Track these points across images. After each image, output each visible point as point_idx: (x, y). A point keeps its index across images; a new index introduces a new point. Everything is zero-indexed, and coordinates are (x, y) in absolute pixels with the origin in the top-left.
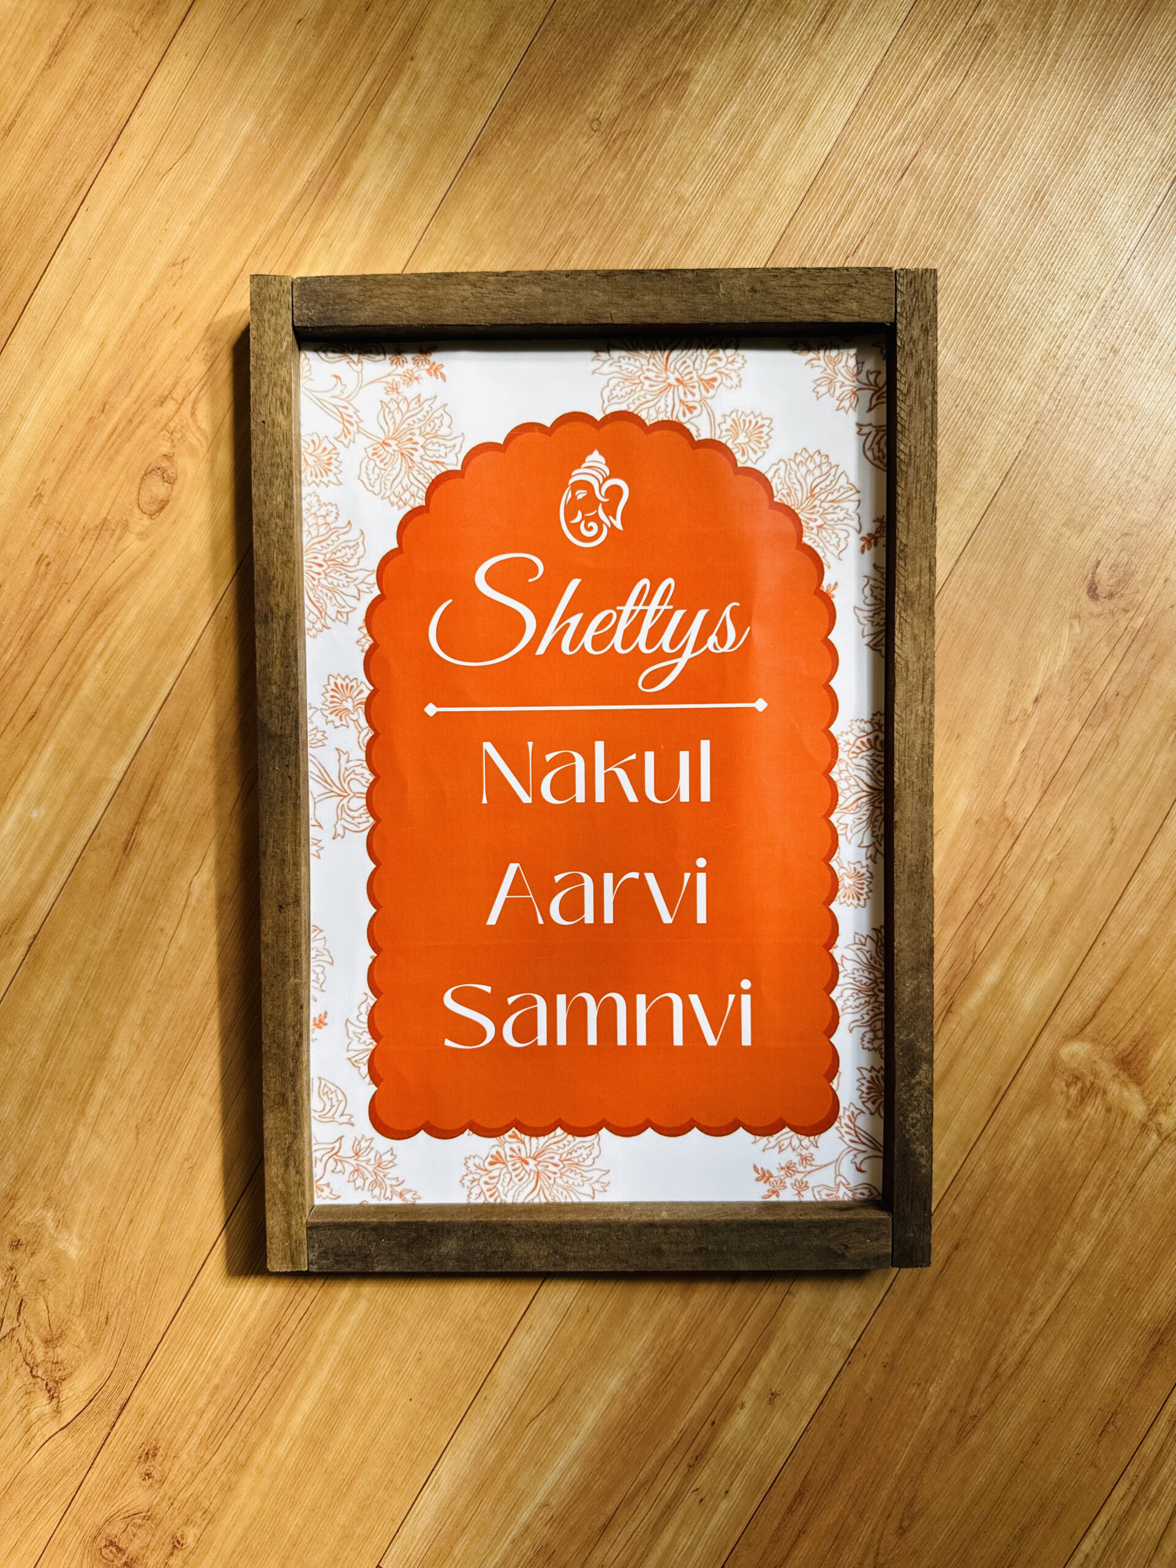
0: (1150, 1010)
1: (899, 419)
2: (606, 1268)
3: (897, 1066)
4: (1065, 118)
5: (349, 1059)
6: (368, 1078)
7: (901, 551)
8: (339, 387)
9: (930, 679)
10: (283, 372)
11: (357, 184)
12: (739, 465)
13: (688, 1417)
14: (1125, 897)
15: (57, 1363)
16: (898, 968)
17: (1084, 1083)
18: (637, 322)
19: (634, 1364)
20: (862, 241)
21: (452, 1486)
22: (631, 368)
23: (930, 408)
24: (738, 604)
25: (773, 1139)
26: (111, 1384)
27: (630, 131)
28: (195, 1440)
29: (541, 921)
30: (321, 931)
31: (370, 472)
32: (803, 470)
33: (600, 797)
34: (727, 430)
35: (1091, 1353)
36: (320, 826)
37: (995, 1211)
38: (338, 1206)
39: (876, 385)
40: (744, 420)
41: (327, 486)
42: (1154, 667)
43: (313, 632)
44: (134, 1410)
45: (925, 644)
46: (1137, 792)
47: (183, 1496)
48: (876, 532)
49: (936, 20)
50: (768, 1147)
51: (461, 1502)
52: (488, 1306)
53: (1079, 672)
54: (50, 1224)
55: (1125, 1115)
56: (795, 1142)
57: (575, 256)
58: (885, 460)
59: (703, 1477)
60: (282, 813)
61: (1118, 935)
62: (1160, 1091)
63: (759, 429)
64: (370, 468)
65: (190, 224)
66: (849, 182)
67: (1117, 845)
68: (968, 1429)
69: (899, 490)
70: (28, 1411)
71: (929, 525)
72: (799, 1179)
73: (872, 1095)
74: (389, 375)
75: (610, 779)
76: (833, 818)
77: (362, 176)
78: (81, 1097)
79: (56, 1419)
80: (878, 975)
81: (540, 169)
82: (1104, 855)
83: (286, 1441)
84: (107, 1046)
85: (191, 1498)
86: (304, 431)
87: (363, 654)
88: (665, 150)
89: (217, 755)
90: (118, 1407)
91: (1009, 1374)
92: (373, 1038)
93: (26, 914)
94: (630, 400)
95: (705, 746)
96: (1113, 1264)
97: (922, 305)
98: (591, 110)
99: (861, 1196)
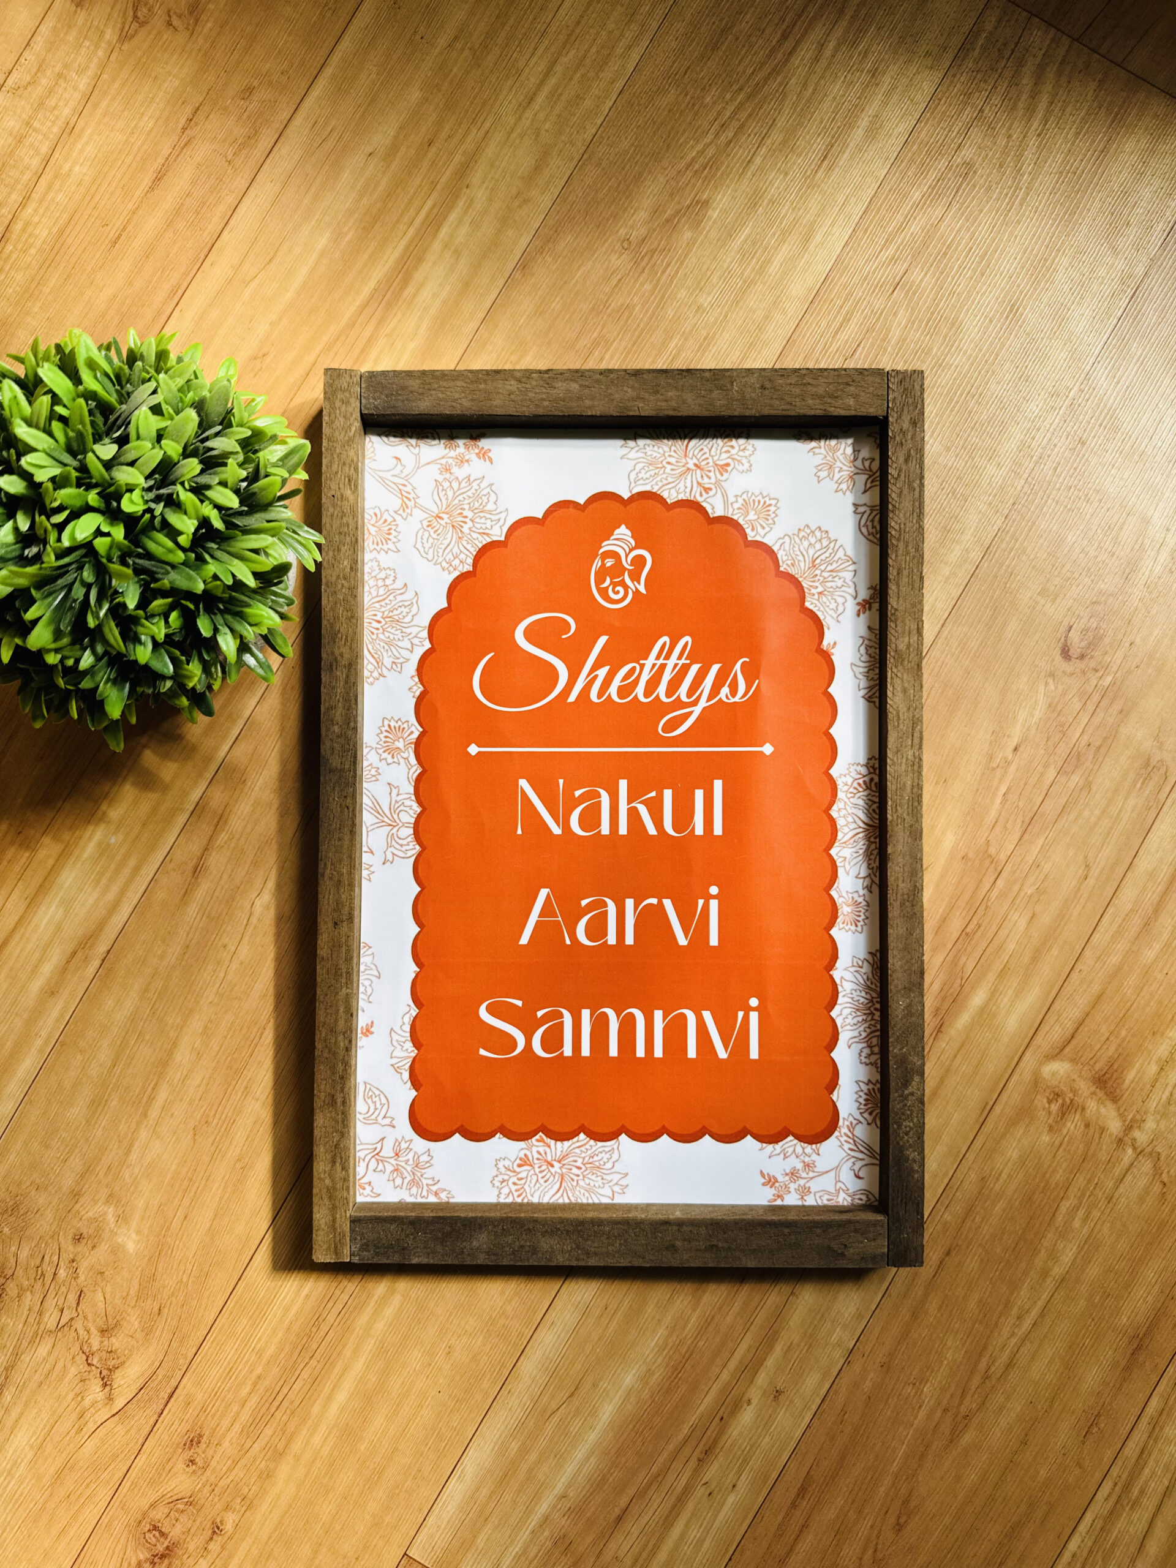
0: (1124, 1033)
1: (890, 500)
2: (624, 1262)
3: (891, 1078)
4: (1036, 243)
5: (392, 1065)
6: (409, 1082)
7: (892, 614)
8: (399, 467)
9: (919, 727)
10: (352, 453)
11: (418, 291)
12: (749, 539)
13: (698, 1412)
14: (1098, 928)
15: (111, 1351)
16: (892, 987)
17: (1064, 1100)
18: (661, 415)
19: (648, 1360)
20: (859, 345)
21: (476, 1477)
22: (655, 454)
23: (918, 490)
24: (748, 660)
25: (778, 1147)
26: (161, 1373)
27: (656, 250)
28: (237, 1427)
29: (568, 942)
30: (370, 947)
31: (425, 541)
32: (806, 544)
33: (623, 830)
34: (739, 508)
35: (1075, 1356)
36: (372, 852)
37: (983, 1219)
38: (379, 1203)
39: (870, 470)
40: (754, 500)
41: (387, 553)
42: (1122, 722)
43: (371, 680)
44: (181, 1398)
45: (914, 696)
46: (1109, 833)
47: (222, 1483)
48: (870, 598)
49: (923, 159)
50: (774, 1153)
51: (485, 1492)
52: (513, 1303)
53: (1054, 724)
54: (111, 1218)
55: (1102, 1130)
56: (799, 1150)
57: (607, 357)
58: (878, 536)
59: (712, 1471)
60: (339, 839)
61: (1093, 963)
62: (1135, 1107)
63: (767, 508)
64: (425, 538)
65: (270, 324)
66: (847, 296)
67: (1091, 881)
68: (960, 1428)
69: (890, 562)
70: (82, 1397)
71: (917, 592)
72: (802, 1185)
73: (869, 1106)
74: (443, 458)
75: (633, 814)
76: (833, 852)
77: (422, 285)
78: (145, 1100)
79: (108, 1406)
80: (874, 995)
81: (577, 281)
82: (1079, 889)
83: (323, 1430)
84: (171, 1052)
85: (231, 1486)
86: (368, 505)
87: (415, 700)
88: (687, 266)
89: (281, 789)
90: (166, 1396)
91: (998, 1375)
92: (415, 1046)
93: (101, 930)
94: (654, 482)
95: (718, 785)
96: (1093, 1271)
97: (910, 401)
98: (622, 232)
99: (859, 1202)
